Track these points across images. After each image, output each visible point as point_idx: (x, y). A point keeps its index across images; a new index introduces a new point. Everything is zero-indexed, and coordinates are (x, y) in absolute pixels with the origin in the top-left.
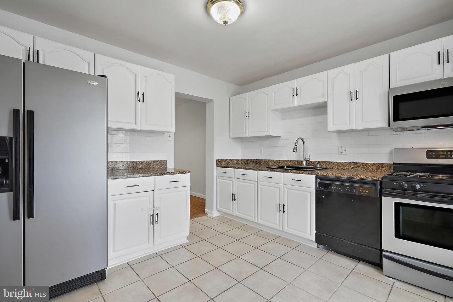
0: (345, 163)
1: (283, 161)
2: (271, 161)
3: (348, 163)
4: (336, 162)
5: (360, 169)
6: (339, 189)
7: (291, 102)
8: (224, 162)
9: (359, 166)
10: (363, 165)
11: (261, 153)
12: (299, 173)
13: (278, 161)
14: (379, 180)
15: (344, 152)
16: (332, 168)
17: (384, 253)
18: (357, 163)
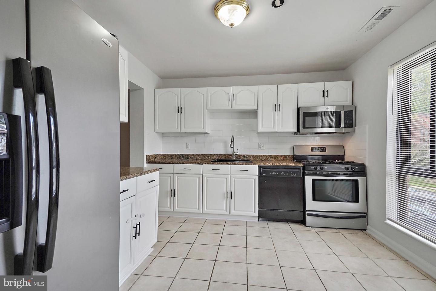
0: (264, 155)
1: (212, 155)
2: (199, 155)
3: (265, 155)
4: (257, 155)
5: (273, 159)
6: (277, 174)
7: (227, 105)
8: (152, 157)
9: (273, 158)
10: (275, 157)
11: (187, 148)
12: (246, 165)
13: (207, 155)
14: (302, 166)
15: (262, 147)
16: (254, 160)
17: (307, 212)
18: (271, 156)
